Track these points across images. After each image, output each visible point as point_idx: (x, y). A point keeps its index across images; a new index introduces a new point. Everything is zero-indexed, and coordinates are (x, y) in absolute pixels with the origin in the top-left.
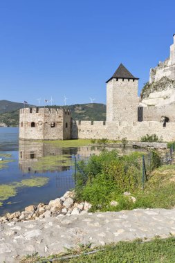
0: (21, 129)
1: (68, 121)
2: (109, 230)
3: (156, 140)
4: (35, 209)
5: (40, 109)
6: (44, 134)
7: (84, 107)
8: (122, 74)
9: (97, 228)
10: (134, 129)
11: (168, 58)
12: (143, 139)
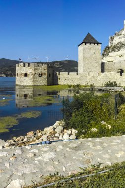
0: (17, 78)
1: (51, 72)
2: (111, 152)
3: (116, 85)
4: (35, 134)
5: (31, 64)
6: (34, 81)
7: (61, 63)
8: (89, 40)
9: (100, 150)
10: (99, 77)
11: (122, 29)
12: (106, 85)
